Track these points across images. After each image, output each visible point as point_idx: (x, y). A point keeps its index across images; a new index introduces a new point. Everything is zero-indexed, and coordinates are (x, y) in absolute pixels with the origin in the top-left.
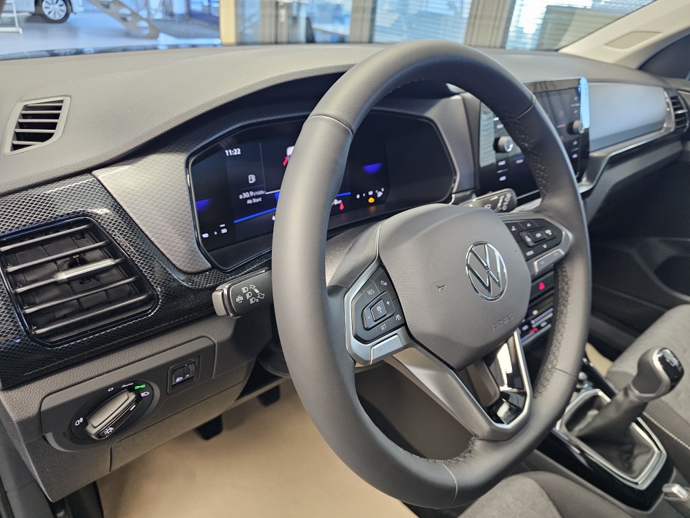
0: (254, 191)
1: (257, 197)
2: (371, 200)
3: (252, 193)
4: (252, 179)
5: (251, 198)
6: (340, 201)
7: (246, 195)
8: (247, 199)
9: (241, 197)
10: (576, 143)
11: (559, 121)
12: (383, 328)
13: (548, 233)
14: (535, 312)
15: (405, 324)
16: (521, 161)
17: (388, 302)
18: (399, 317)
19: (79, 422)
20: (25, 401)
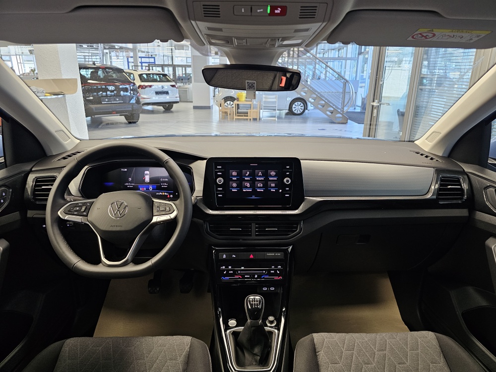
0: (130, 183)
4: (130, 179)
5: (129, 185)
8: (127, 185)
9: (125, 184)
10: (288, 189)
11: (271, 176)
12: (75, 213)
13: (168, 209)
14: (243, 268)
15: (87, 216)
16: (235, 190)
17: (83, 209)
18: (85, 213)
19: (44, 226)
20: (31, 213)
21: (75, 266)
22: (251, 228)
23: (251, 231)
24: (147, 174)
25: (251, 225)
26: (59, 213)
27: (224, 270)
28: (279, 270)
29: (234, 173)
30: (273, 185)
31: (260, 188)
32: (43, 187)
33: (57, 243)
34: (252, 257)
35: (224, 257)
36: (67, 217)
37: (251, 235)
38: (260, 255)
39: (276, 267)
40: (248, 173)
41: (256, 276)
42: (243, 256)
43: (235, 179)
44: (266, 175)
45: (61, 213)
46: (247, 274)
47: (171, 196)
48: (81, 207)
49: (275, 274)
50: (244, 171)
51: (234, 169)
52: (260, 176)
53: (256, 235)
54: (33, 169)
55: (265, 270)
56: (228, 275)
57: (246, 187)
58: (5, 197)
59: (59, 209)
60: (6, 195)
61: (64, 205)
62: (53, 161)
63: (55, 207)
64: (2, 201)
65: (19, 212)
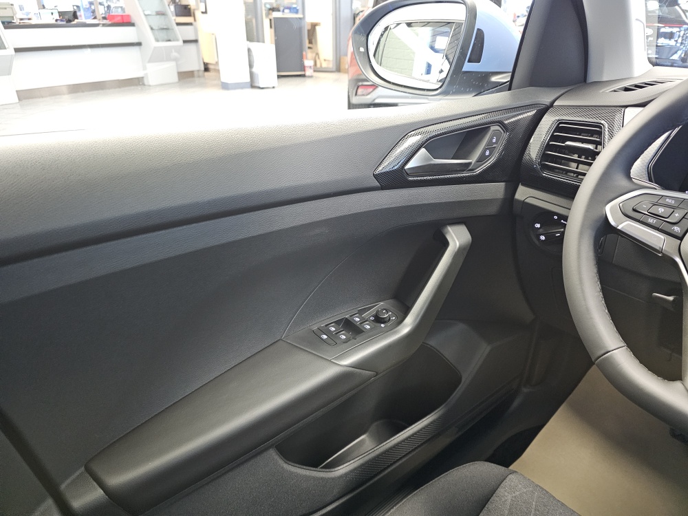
12: (651, 221)
15: (681, 239)
17: (678, 215)
18: (677, 229)
19: (538, 226)
20: (524, 193)
21: (611, 356)
26: (608, 208)
32: (568, 143)
36: (626, 226)
45: (611, 210)
48: (672, 208)
54: (557, 103)
58: (495, 147)
59: (610, 198)
60: (496, 143)
61: (625, 191)
62: (601, 91)
63: (603, 192)
64: (487, 153)
65: (506, 184)
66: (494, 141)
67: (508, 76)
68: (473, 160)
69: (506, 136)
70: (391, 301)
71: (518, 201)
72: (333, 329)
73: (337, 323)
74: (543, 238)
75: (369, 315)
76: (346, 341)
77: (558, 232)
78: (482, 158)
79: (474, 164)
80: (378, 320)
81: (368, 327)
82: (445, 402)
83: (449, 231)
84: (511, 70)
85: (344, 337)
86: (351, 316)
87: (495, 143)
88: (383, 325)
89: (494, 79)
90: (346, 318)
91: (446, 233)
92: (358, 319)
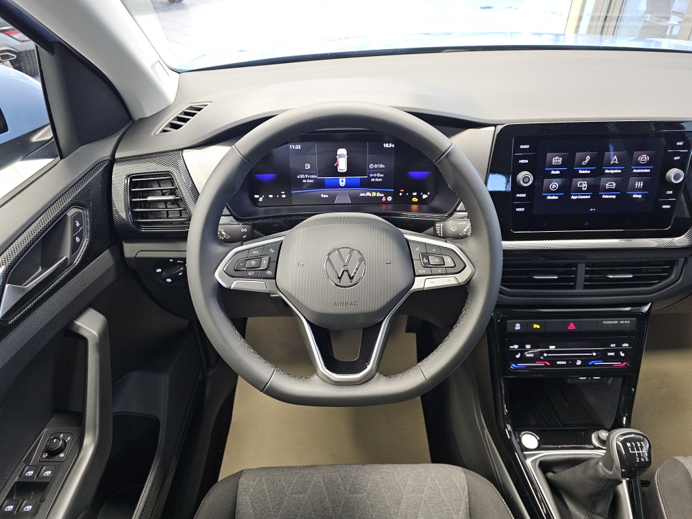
0: (308, 174)
1: (310, 179)
2: (415, 200)
3: (306, 176)
4: (308, 166)
5: (306, 179)
6: (383, 195)
7: (302, 176)
8: (302, 179)
9: (298, 177)
10: (671, 192)
11: (639, 165)
12: (250, 274)
13: (449, 262)
14: (552, 348)
15: (275, 278)
16: (554, 198)
17: (265, 262)
18: (269, 272)
19: (159, 270)
20: (131, 250)
21: (269, 387)
22: (575, 273)
23: (574, 280)
24: (341, 156)
25: (577, 267)
26: (216, 275)
27: (516, 352)
28: (624, 350)
29: (557, 160)
30: (639, 184)
31: (610, 191)
32: (150, 198)
33: (224, 340)
34: (572, 327)
35: (518, 327)
36: (236, 284)
37: (573, 287)
38: (589, 324)
39: (619, 345)
40: (588, 158)
41: (579, 363)
42: (555, 325)
43: (558, 172)
44: (628, 163)
45: (219, 276)
46: (561, 359)
47: (390, 199)
48: (259, 258)
49: (617, 358)
50: (578, 155)
51: (556, 150)
52: (614, 165)
53: (586, 287)
54: (117, 156)
55: (595, 351)
56: (524, 359)
57: (580, 190)
58: (82, 230)
59: (214, 267)
60: (81, 225)
61: (222, 257)
62: (152, 134)
63: (207, 264)
64: (78, 240)
65: (110, 250)
66: (78, 224)
67: (48, 131)
68: (66, 254)
69: (86, 213)
70: (53, 420)
71: (130, 259)
72: (10, 508)
73: (10, 496)
74: (169, 280)
75: (38, 454)
76: (35, 512)
77: (180, 272)
78: (75, 247)
79: (70, 256)
80: (53, 453)
81: (48, 473)
82: (155, 450)
83: (79, 327)
84: (48, 121)
85: (29, 508)
86: (20, 476)
87: (79, 227)
88: (62, 455)
89: (35, 139)
90: (16, 482)
91: (78, 330)
92: (31, 473)
